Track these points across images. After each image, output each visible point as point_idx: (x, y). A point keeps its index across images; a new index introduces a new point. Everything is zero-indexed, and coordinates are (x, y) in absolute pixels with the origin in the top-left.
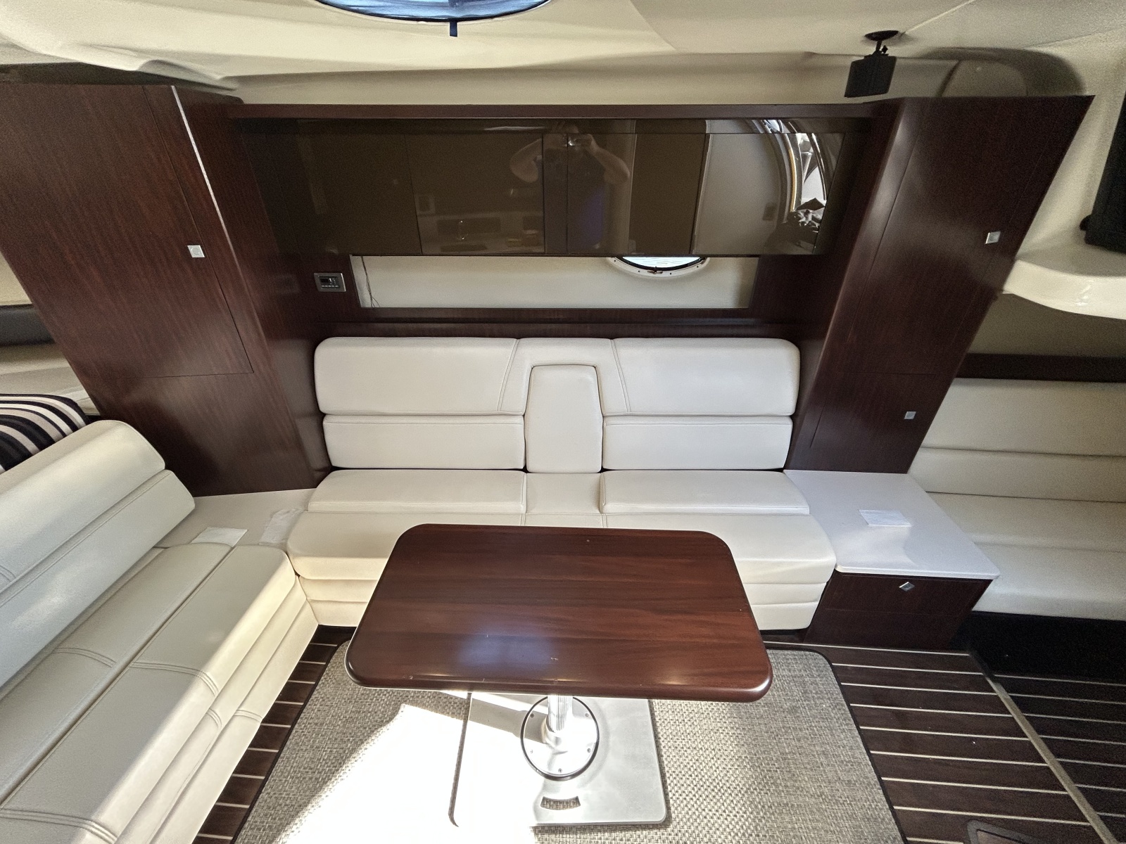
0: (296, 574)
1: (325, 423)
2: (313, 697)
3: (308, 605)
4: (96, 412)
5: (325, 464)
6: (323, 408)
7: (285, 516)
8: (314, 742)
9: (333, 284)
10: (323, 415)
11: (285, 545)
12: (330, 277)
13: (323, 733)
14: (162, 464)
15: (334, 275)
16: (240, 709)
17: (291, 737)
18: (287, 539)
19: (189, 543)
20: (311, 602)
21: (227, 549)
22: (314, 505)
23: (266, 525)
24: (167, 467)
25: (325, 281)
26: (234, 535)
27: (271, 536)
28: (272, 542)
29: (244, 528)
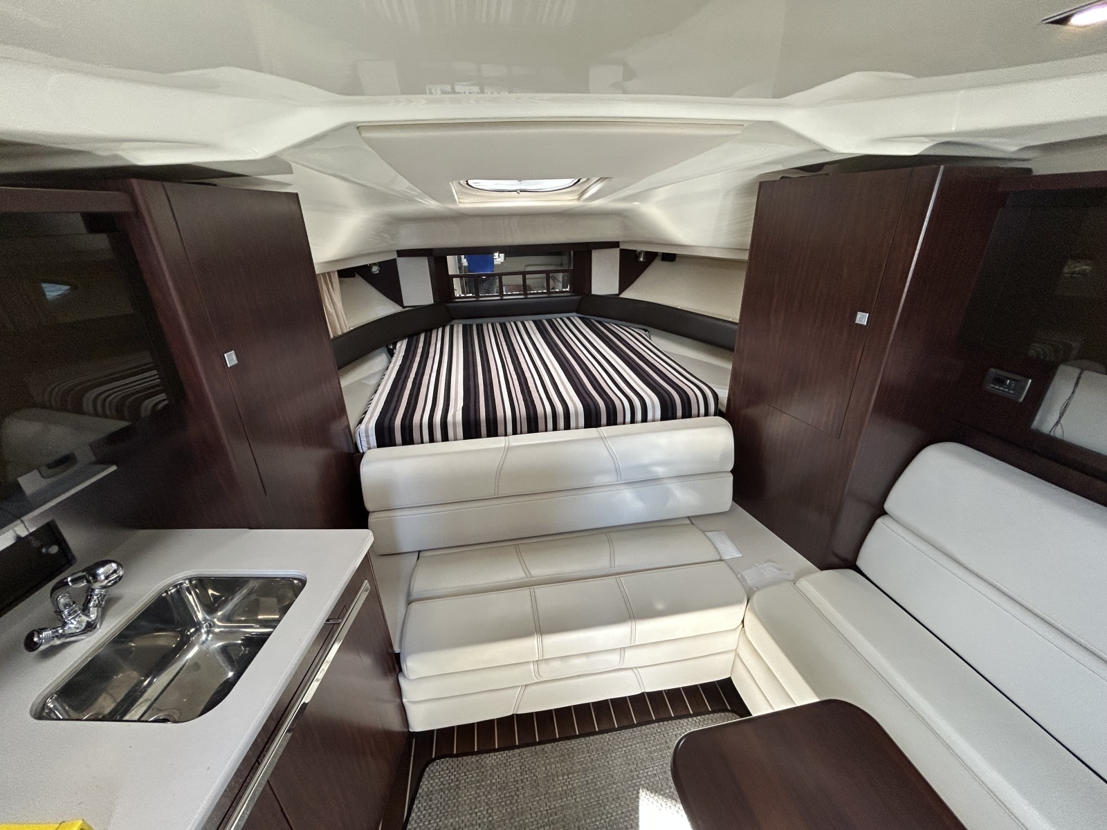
0: (743, 622)
1: (879, 521)
2: (682, 721)
3: (732, 656)
4: (724, 409)
5: (850, 557)
6: (889, 505)
7: (776, 570)
8: (654, 751)
9: (1009, 389)
10: (883, 513)
11: (754, 592)
12: (1009, 379)
13: (664, 755)
14: (731, 466)
15: (1018, 378)
16: (639, 669)
17: (648, 726)
18: (759, 589)
19: (704, 532)
20: (738, 655)
21: (718, 558)
22: (804, 584)
23: (757, 565)
24: (732, 471)
25: (1000, 381)
26: (730, 551)
27: (751, 577)
28: (748, 581)
29: (741, 552)
